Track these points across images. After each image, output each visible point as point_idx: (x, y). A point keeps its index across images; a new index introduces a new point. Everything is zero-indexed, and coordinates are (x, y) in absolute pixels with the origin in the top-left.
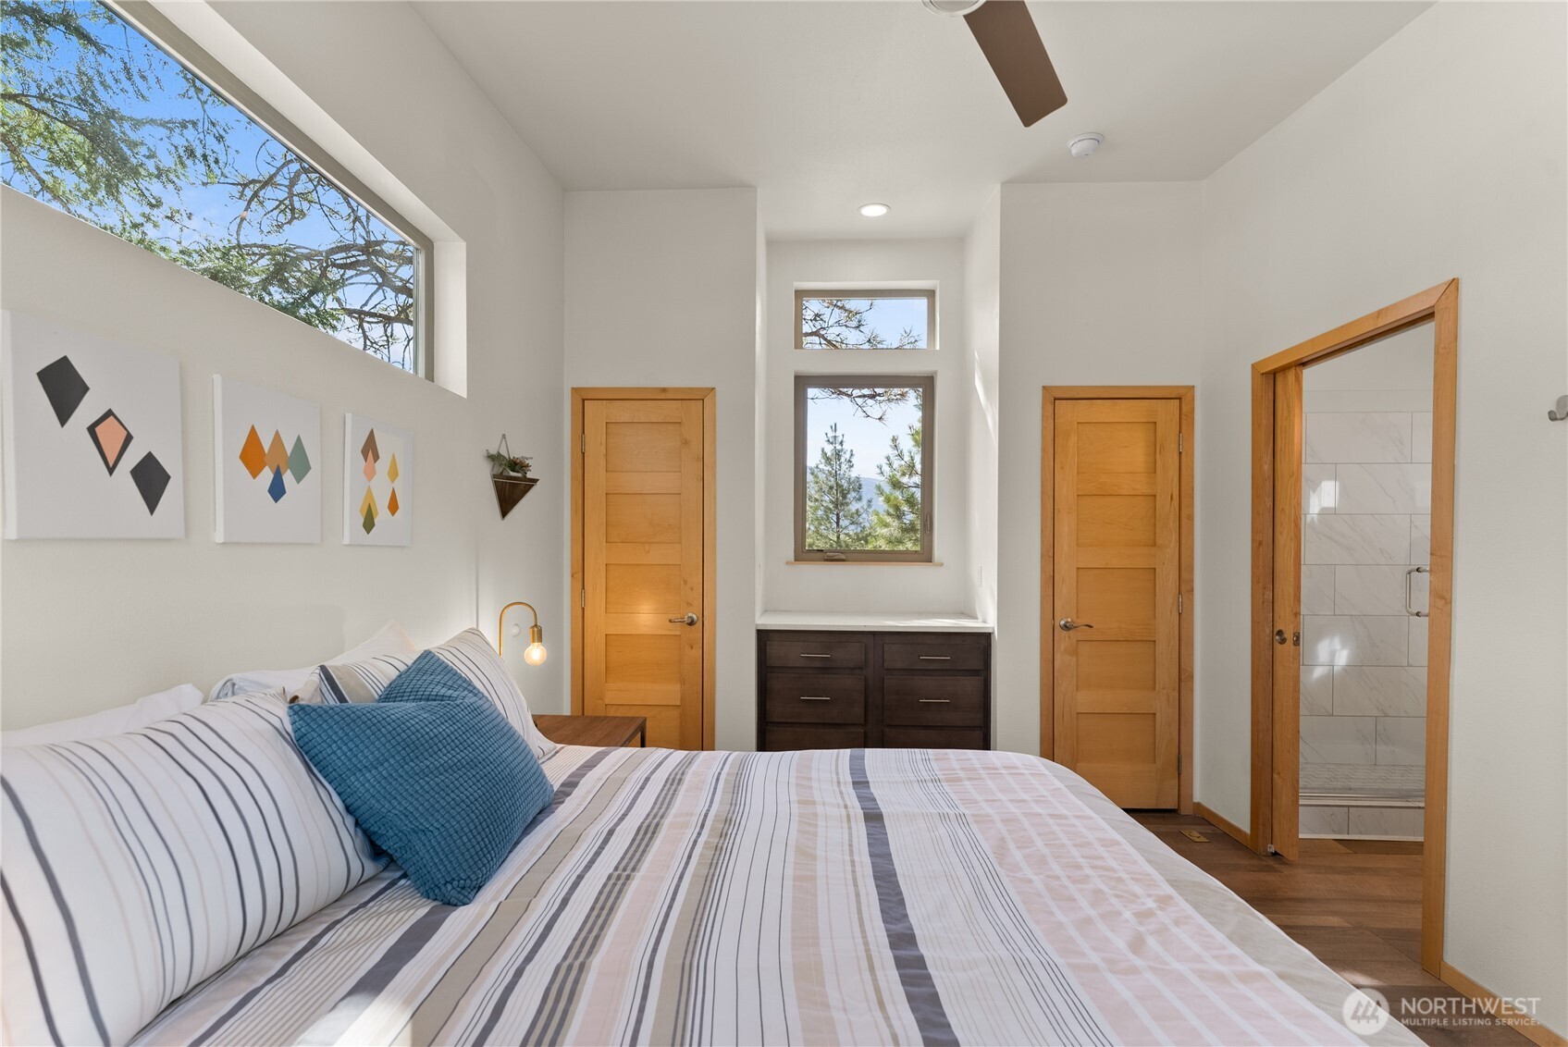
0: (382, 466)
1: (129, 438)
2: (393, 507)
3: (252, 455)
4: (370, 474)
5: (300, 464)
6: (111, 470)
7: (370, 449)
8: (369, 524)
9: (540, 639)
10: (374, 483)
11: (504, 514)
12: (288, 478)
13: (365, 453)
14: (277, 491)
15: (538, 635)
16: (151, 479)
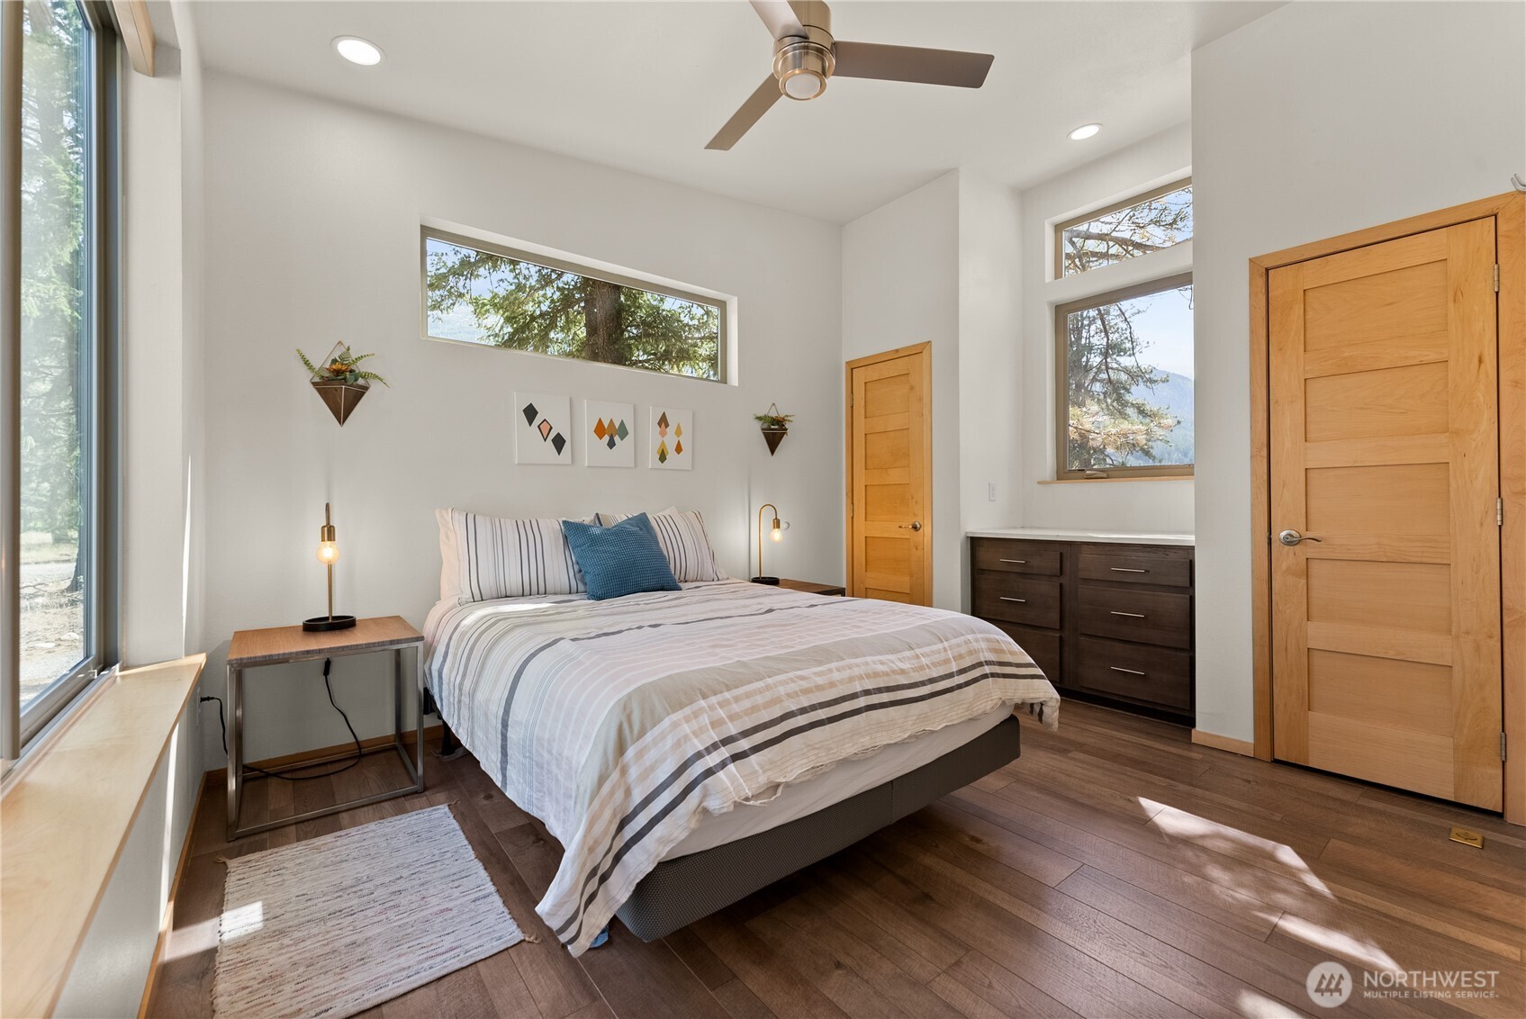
0: (671, 430)
1: (551, 428)
2: (679, 449)
3: (600, 430)
4: (663, 434)
5: (623, 432)
6: (545, 440)
7: (663, 421)
8: (663, 458)
9: (778, 527)
10: (666, 439)
11: (773, 452)
12: (617, 438)
13: (660, 424)
14: (611, 444)
15: (777, 524)
16: (559, 442)
